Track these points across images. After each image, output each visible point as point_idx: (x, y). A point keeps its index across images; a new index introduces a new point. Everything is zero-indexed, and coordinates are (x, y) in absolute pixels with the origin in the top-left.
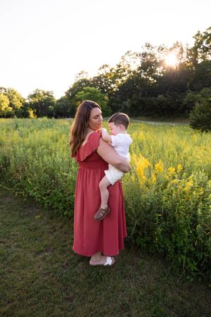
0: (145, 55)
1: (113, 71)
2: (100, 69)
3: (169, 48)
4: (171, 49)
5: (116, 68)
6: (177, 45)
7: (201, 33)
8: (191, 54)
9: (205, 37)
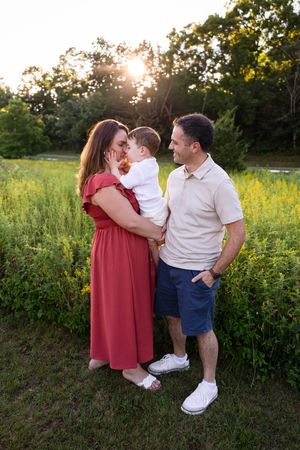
0: (97, 57)
1: (48, 78)
2: (25, 73)
3: (133, 49)
4: (137, 52)
5: (52, 74)
6: (144, 46)
7: (177, 31)
8: (164, 62)
9: (183, 39)
